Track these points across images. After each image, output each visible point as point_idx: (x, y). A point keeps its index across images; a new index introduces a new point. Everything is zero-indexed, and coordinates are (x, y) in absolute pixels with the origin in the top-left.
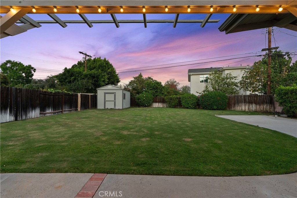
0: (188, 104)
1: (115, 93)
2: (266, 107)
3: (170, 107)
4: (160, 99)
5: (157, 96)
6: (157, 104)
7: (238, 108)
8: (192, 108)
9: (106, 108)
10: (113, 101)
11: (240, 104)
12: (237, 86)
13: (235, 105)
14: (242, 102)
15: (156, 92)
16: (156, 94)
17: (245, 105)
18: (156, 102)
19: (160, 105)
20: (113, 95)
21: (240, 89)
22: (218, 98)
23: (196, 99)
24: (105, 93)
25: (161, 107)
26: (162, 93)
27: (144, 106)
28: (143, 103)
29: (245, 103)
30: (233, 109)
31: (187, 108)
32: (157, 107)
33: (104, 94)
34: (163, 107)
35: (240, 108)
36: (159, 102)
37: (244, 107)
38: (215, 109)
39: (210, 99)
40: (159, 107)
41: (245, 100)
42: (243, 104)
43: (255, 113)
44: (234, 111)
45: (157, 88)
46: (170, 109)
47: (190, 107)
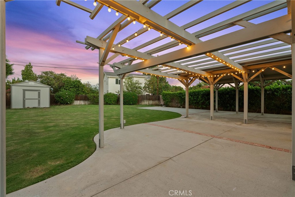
0: (111, 101)
1: (40, 90)
2: (156, 102)
3: (93, 104)
4: (82, 97)
5: (78, 94)
6: (78, 102)
7: (143, 103)
8: (113, 104)
9: (26, 106)
10: (37, 99)
11: (144, 101)
12: (142, 89)
13: (141, 101)
14: (145, 100)
15: (77, 90)
16: (78, 93)
17: (147, 101)
18: (77, 99)
19: (82, 103)
20: (37, 92)
21: (144, 91)
22: (133, 97)
23: (117, 97)
24: (24, 91)
25: (83, 104)
26: (83, 92)
27: (66, 104)
28: (65, 101)
29: (147, 100)
30: (140, 104)
31: (110, 104)
32: (78, 104)
33: (22, 91)
34: (85, 105)
35: (144, 103)
36: (80, 100)
37: (146, 102)
38: (131, 104)
39: (128, 98)
40: (80, 104)
41: (147, 99)
42: (146, 101)
43: (152, 105)
44: (141, 105)
45: (78, 87)
46: (93, 105)
47: (112, 103)
